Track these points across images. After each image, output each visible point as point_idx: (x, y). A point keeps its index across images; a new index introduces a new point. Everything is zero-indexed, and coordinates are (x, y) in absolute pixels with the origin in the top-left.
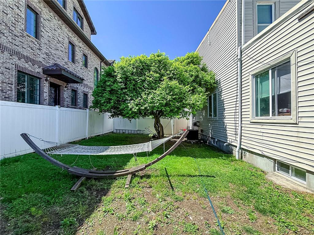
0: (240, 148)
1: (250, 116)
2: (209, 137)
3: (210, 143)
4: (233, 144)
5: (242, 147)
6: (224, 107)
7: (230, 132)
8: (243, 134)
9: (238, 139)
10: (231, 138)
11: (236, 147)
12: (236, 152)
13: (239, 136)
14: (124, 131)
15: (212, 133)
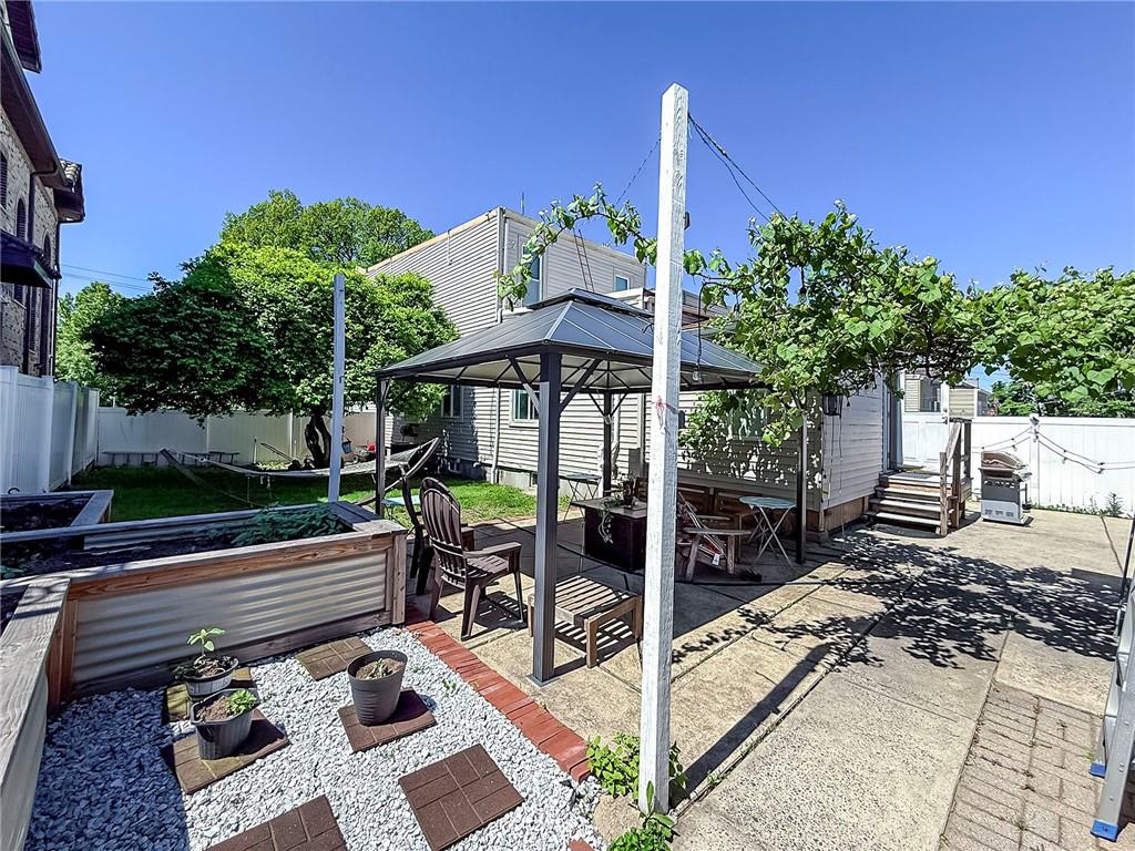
0: (497, 466)
1: (510, 418)
2: (443, 456)
3: (444, 469)
4: (487, 462)
5: (500, 464)
6: (474, 398)
7: (482, 443)
8: (501, 445)
9: (494, 454)
10: (485, 454)
11: (491, 466)
12: (490, 475)
13: (495, 449)
14: (149, 460)
15: (448, 449)
